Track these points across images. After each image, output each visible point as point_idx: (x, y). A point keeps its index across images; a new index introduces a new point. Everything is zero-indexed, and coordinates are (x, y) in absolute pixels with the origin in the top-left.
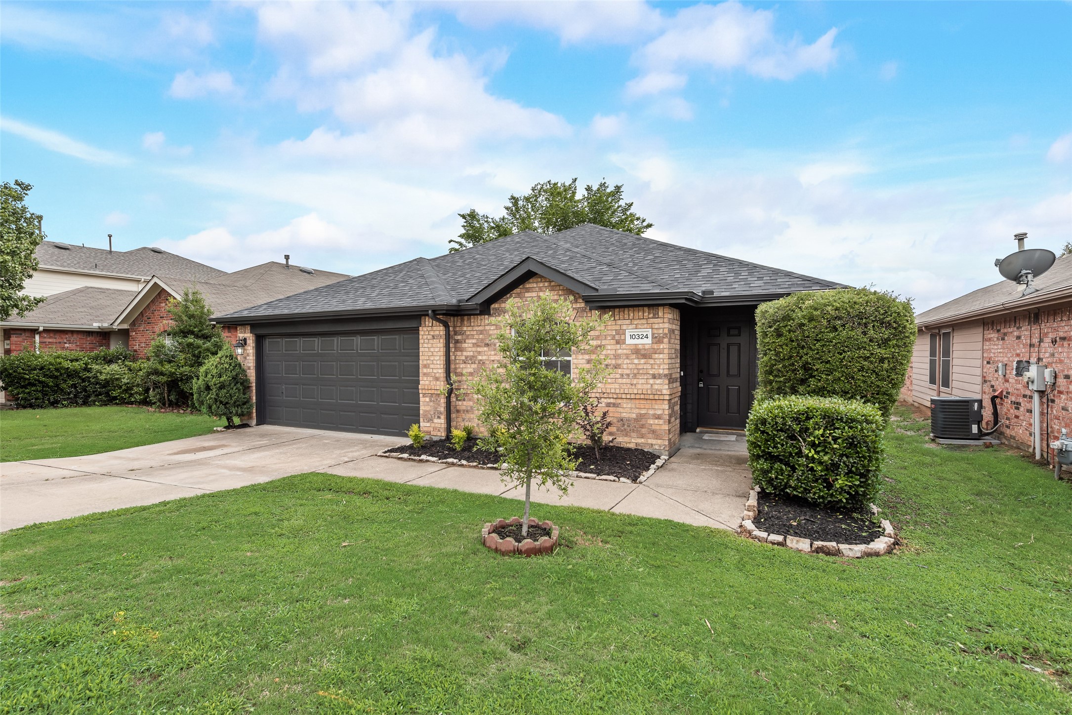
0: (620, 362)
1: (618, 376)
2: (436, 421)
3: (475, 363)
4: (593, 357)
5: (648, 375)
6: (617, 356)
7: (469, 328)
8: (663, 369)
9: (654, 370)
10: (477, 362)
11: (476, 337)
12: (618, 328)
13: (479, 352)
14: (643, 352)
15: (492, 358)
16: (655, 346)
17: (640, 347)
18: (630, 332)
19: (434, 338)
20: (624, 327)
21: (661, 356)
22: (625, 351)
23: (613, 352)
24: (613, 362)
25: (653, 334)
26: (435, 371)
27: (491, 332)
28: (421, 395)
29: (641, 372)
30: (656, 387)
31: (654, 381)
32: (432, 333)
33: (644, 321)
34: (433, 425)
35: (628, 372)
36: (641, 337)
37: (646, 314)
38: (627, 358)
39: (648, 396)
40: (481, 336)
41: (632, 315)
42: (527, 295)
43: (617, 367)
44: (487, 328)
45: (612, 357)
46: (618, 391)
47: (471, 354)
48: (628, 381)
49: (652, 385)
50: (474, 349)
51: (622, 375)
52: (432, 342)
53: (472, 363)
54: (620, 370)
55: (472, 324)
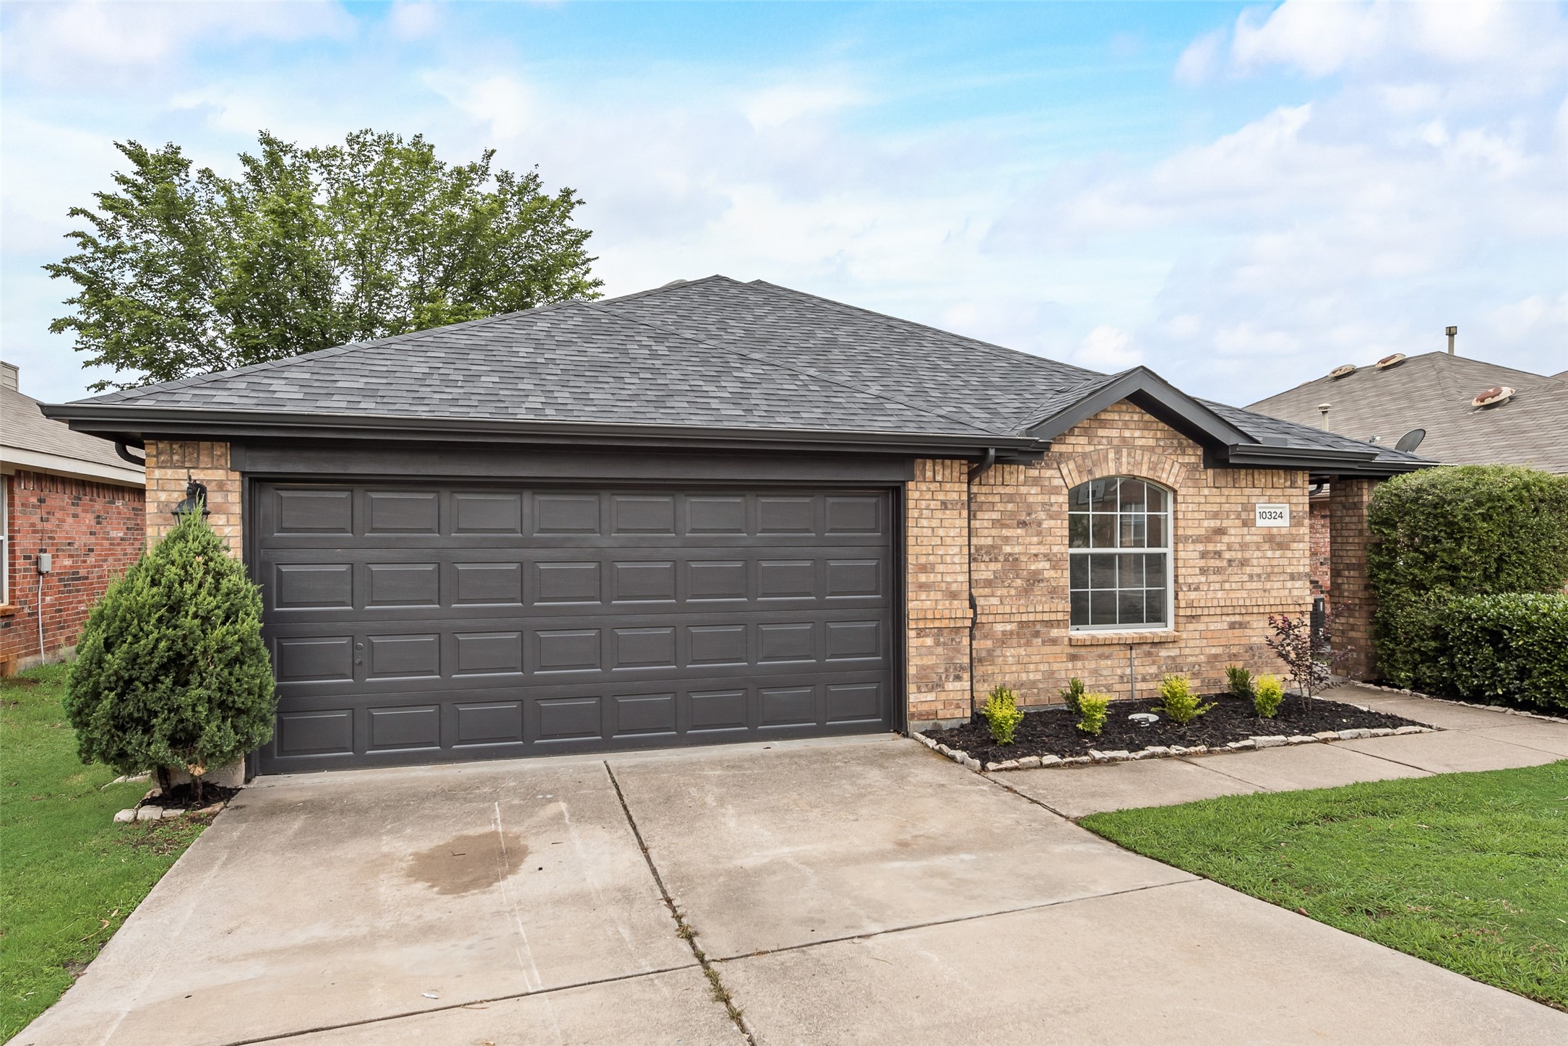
0: (1247, 555)
1: (1246, 578)
2: (950, 686)
3: (996, 560)
4: (1211, 547)
5: (1285, 575)
6: (1244, 546)
7: (984, 489)
8: (1304, 565)
9: (1292, 567)
10: (1001, 558)
11: (999, 507)
12: (1244, 500)
13: (1006, 539)
14: (1278, 539)
15: (1034, 550)
16: (1294, 531)
17: (1275, 531)
18: (1260, 508)
19: (946, 508)
20: (1253, 500)
21: (1301, 546)
22: (1255, 537)
23: (1238, 539)
24: (1239, 555)
25: (1291, 512)
26: (948, 579)
27: (1031, 499)
28: (911, 634)
29: (1276, 570)
30: (1295, 593)
31: (1293, 584)
32: (941, 496)
33: (1279, 492)
34: (943, 696)
35: (1258, 570)
36: (1273, 515)
37: (1282, 481)
38: (1258, 549)
39: (1287, 607)
40: (1010, 506)
41: (1263, 480)
42: (1101, 432)
43: (1244, 563)
44: (1023, 490)
45: (1237, 547)
46: (1248, 603)
47: (989, 541)
48: (1259, 585)
49: (1290, 589)
50: (994, 532)
51: (1251, 576)
52: (940, 516)
53: (991, 561)
54: (1248, 568)
55: (992, 481)
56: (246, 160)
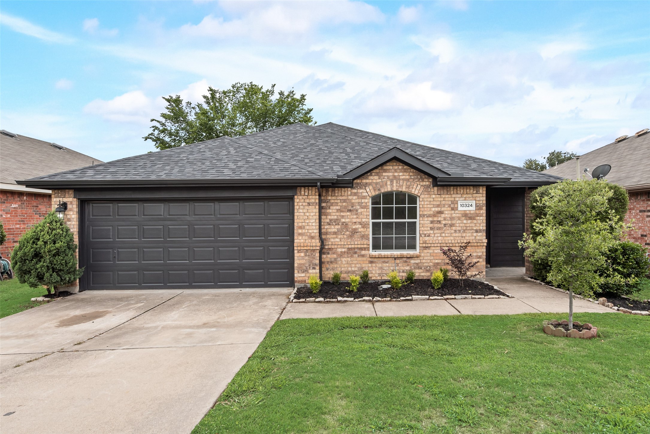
0: (454, 222)
1: (453, 231)
2: (311, 271)
3: (338, 224)
4: (435, 219)
5: (473, 230)
6: (452, 218)
7: (333, 198)
8: (483, 226)
9: (477, 227)
10: (340, 224)
11: (340, 204)
12: (453, 199)
13: (343, 217)
14: (469, 215)
15: (354, 221)
16: (478, 212)
17: (468, 212)
18: (460, 202)
19: (310, 205)
20: (457, 199)
21: (481, 218)
22: (457, 215)
23: (449, 216)
24: (450, 222)
25: (476, 204)
26: (310, 231)
27: (353, 201)
28: (296, 252)
29: (468, 228)
30: (478, 238)
31: (477, 234)
32: (308, 201)
33: (470, 196)
34: (308, 275)
35: (459, 228)
36: (467, 205)
37: (472, 191)
38: (459, 219)
39: (473, 244)
40: (344, 204)
41: (462, 191)
42: (384, 174)
43: (452, 225)
44: (350, 197)
45: (449, 219)
46: (453, 242)
47: (336, 217)
48: (460, 235)
49: (475, 237)
50: (337, 214)
51: (455, 231)
52: (307, 208)
53: (336, 225)
54: (454, 228)
55: (337, 194)
56: (205, 97)
